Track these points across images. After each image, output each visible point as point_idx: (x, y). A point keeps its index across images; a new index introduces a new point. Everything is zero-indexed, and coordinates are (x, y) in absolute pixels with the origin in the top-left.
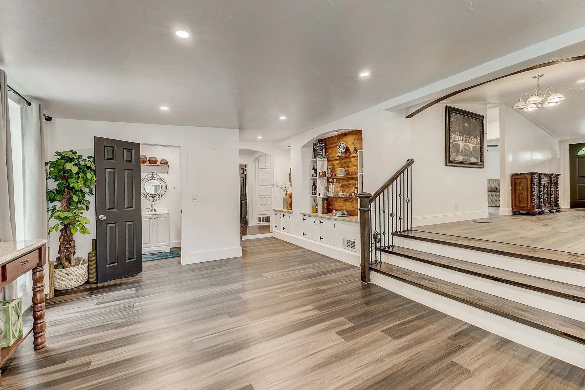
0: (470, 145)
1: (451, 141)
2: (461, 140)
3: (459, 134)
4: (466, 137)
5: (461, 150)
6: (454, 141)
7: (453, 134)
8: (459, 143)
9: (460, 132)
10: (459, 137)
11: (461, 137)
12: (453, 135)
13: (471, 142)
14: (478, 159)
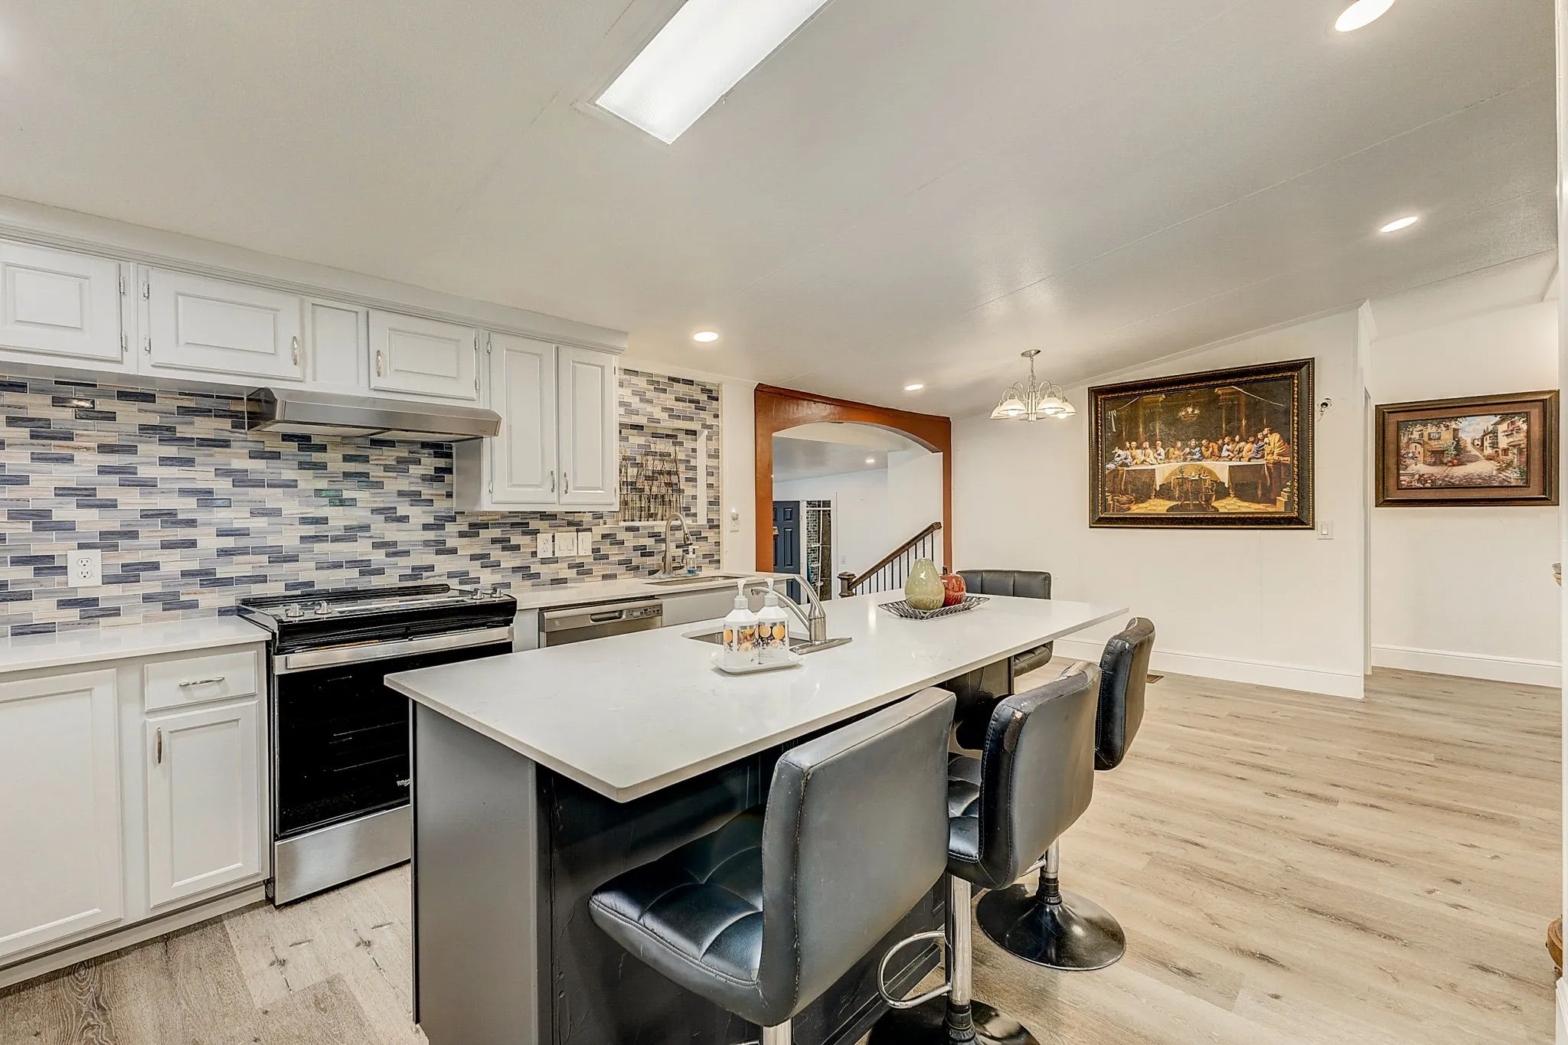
0: (1209, 467)
5: (1159, 484)
14: (1274, 502)
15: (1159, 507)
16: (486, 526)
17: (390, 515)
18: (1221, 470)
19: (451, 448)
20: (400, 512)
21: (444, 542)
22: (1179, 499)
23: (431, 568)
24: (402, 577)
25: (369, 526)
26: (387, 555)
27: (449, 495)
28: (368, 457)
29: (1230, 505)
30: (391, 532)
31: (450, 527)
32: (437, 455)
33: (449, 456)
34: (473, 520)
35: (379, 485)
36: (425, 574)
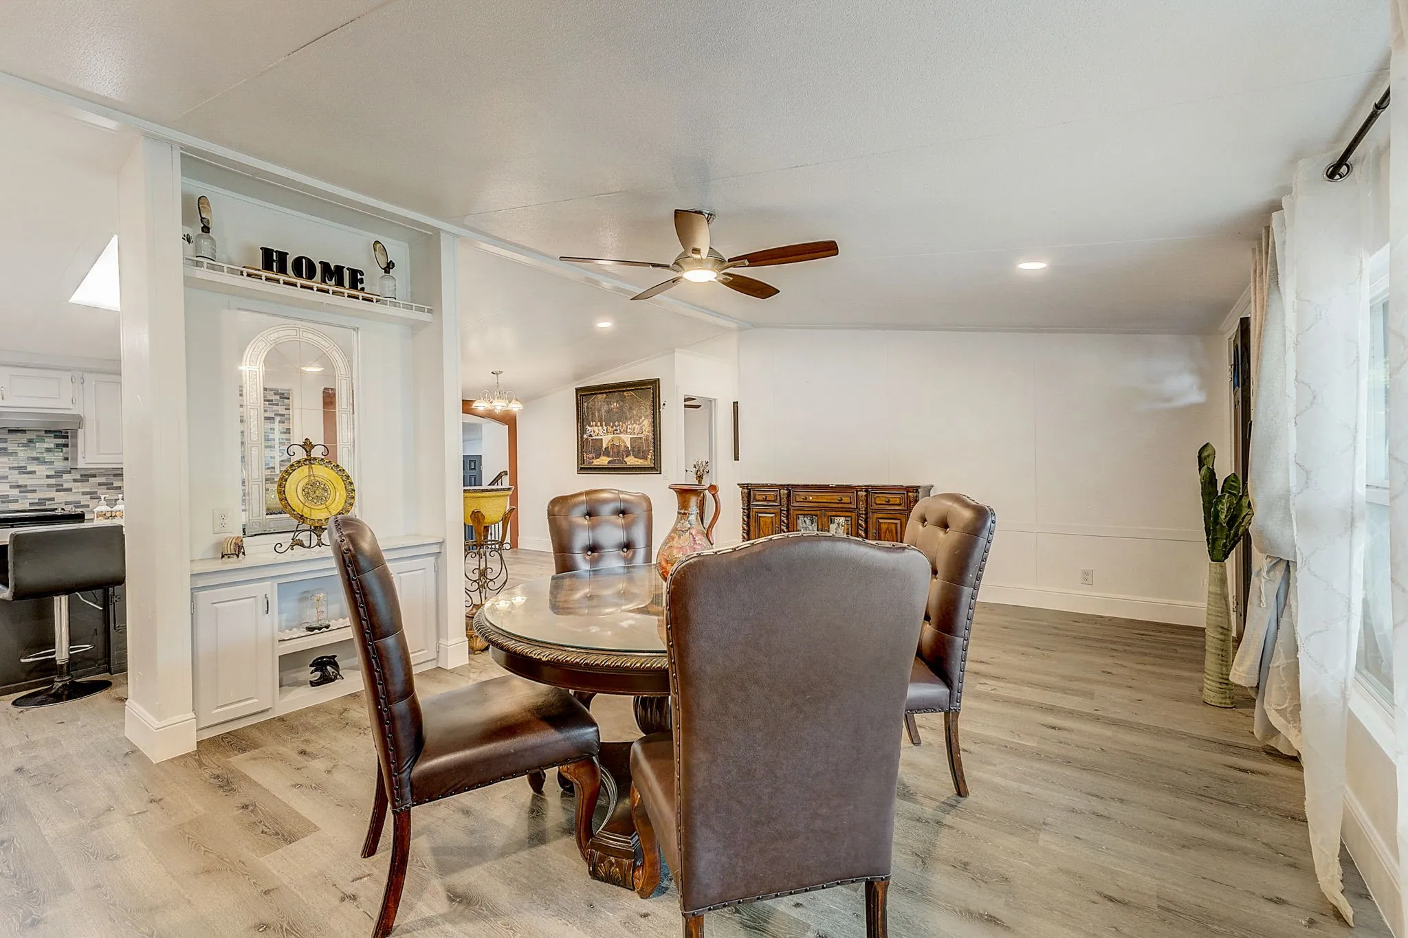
0: (623, 438)
1: (585, 436)
2: (605, 432)
3: (599, 424)
4: (614, 425)
5: (604, 447)
6: (591, 436)
7: (587, 427)
8: (601, 437)
9: (601, 421)
10: (600, 428)
11: (605, 428)
12: (589, 428)
13: (627, 432)
14: (646, 458)
15: (604, 461)
16: (94, 476)
17: (22, 470)
18: (626, 439)
19: (67, 433)
20: (29, 469)
21: (62, 485)
22: (612, 457)
23: (53, 499)
24: (31, 504)
25: (7, 477)
26: (20, 492)
27: (66, 459)
28: (6, 439)
29: (631, 461)
30: (23, 480)
31: (65, 476)
32: (56, 437)
33: (67, 437)
34: (83, 473)
35: (15, 454)
36: (47, 503)
